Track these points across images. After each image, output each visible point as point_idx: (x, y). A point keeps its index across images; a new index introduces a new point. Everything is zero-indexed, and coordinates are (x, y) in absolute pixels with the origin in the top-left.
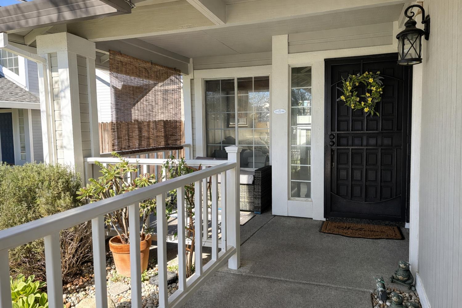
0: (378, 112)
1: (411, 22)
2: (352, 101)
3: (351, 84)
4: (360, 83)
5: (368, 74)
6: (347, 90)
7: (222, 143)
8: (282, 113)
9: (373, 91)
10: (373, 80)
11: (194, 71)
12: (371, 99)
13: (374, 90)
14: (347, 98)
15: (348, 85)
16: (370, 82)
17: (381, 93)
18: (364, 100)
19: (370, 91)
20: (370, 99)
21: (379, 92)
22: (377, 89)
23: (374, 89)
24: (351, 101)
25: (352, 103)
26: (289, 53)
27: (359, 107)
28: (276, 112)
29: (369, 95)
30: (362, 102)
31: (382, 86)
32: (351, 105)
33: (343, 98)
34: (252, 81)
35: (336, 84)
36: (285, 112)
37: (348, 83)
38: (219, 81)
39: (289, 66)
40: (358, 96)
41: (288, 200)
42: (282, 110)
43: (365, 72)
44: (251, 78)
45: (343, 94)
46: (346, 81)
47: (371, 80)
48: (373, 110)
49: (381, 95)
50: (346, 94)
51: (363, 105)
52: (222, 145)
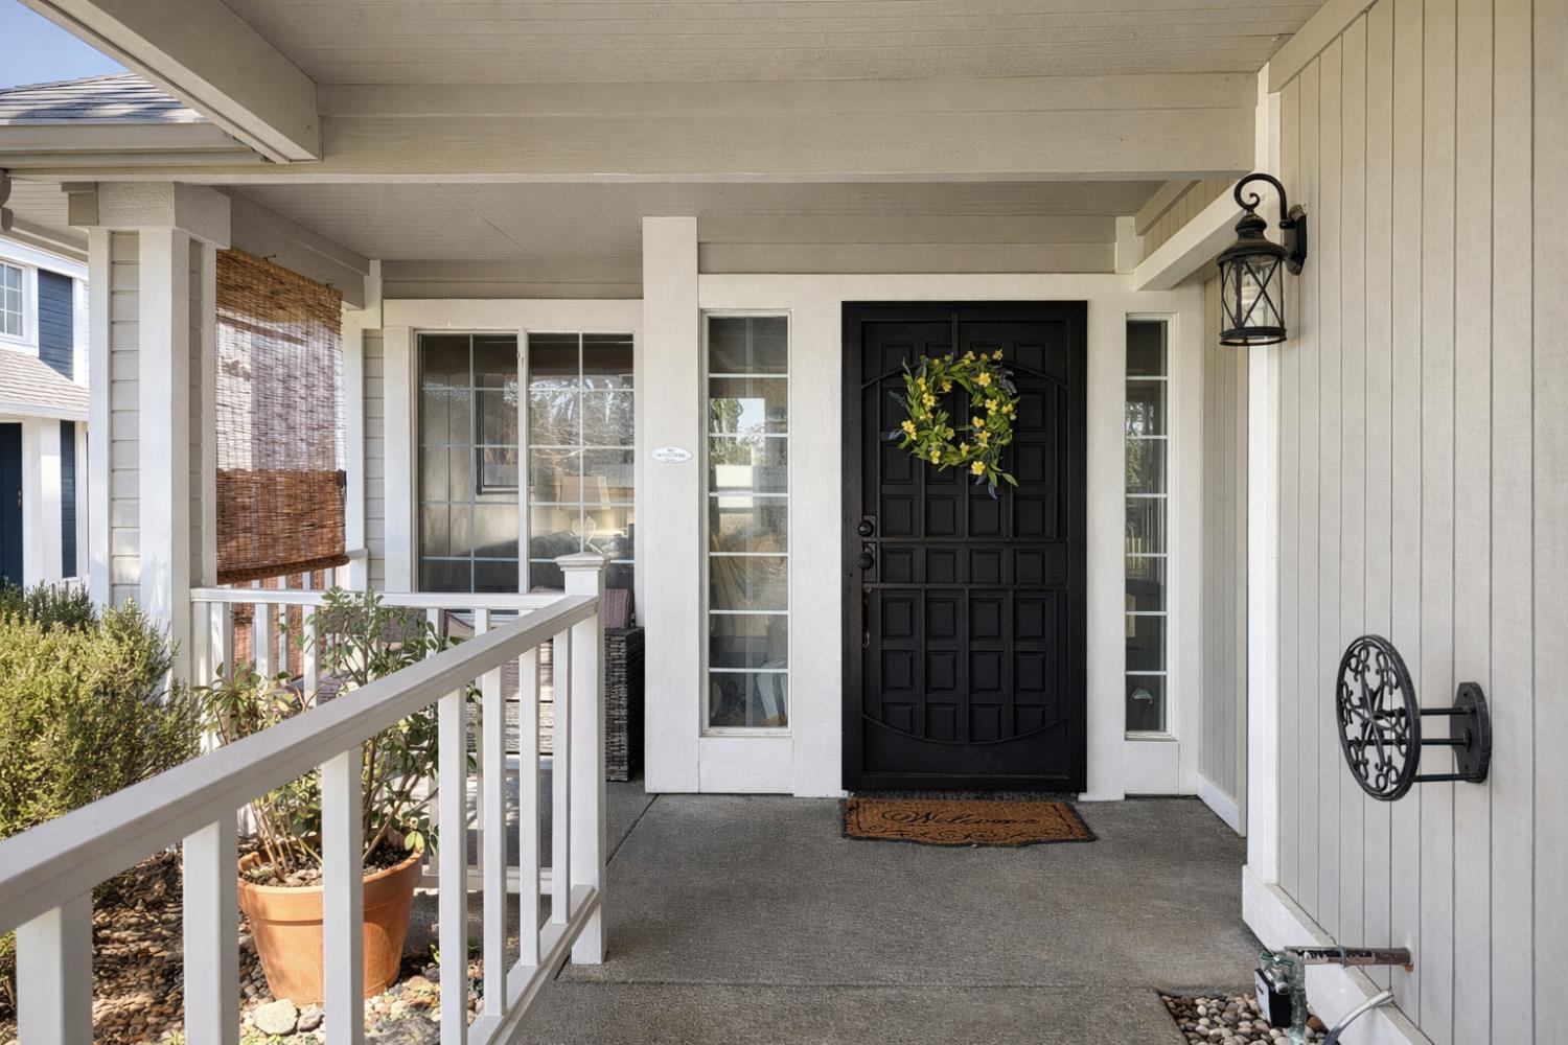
0: (1008, 473)
1: (1252, 221)
2: (932, 437)
3: (930, 384)
4: (955, 384)
5: (973, 358)
6: (922, 404)
7: (473, 555)
8: (678, 459)
9: (990, 412)
10: (989, 380)
11: (385, 301)
12: (989, 434)
13: (994, 408)
14: (920, 427)
15: (924, 388)
16: (981, 383)
17: (1013, 417)
18: (968, 437)
19: (982, 413)
20: (985, 435)
21: (1008, 415)
22: (1000, 405)
23: (991, 405)
24: (929, 441)
25: (934, 444)
26: (700, 272)
27: (955, 461)
28: (659, 455)
29: (982, 422)
30: (963, 445)
31: (1013, 397)
32: (932, 454)
33: (908, 426)
34: (577, 345)
35: (875, 383)
36: (688, 455)
37: (921, 381)
38: (465, 338)
39: (702, 311)
40: (950, 424)
41: (700, 736)
42: (679, 451)
43: (966, 353)
44: (576, 336)
45: (907, 416)
46: (914, 372)
47: (984, 379)
48: (996, 469)
49: (1012, 424)
50: (918, 418)
51: (964, 453)
52: (472, 559)
